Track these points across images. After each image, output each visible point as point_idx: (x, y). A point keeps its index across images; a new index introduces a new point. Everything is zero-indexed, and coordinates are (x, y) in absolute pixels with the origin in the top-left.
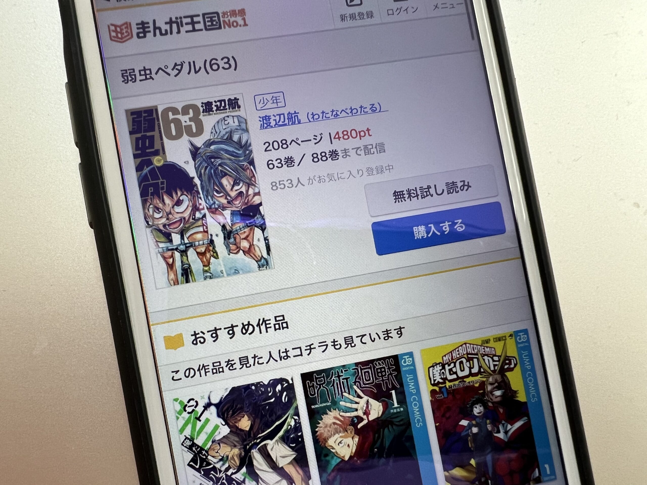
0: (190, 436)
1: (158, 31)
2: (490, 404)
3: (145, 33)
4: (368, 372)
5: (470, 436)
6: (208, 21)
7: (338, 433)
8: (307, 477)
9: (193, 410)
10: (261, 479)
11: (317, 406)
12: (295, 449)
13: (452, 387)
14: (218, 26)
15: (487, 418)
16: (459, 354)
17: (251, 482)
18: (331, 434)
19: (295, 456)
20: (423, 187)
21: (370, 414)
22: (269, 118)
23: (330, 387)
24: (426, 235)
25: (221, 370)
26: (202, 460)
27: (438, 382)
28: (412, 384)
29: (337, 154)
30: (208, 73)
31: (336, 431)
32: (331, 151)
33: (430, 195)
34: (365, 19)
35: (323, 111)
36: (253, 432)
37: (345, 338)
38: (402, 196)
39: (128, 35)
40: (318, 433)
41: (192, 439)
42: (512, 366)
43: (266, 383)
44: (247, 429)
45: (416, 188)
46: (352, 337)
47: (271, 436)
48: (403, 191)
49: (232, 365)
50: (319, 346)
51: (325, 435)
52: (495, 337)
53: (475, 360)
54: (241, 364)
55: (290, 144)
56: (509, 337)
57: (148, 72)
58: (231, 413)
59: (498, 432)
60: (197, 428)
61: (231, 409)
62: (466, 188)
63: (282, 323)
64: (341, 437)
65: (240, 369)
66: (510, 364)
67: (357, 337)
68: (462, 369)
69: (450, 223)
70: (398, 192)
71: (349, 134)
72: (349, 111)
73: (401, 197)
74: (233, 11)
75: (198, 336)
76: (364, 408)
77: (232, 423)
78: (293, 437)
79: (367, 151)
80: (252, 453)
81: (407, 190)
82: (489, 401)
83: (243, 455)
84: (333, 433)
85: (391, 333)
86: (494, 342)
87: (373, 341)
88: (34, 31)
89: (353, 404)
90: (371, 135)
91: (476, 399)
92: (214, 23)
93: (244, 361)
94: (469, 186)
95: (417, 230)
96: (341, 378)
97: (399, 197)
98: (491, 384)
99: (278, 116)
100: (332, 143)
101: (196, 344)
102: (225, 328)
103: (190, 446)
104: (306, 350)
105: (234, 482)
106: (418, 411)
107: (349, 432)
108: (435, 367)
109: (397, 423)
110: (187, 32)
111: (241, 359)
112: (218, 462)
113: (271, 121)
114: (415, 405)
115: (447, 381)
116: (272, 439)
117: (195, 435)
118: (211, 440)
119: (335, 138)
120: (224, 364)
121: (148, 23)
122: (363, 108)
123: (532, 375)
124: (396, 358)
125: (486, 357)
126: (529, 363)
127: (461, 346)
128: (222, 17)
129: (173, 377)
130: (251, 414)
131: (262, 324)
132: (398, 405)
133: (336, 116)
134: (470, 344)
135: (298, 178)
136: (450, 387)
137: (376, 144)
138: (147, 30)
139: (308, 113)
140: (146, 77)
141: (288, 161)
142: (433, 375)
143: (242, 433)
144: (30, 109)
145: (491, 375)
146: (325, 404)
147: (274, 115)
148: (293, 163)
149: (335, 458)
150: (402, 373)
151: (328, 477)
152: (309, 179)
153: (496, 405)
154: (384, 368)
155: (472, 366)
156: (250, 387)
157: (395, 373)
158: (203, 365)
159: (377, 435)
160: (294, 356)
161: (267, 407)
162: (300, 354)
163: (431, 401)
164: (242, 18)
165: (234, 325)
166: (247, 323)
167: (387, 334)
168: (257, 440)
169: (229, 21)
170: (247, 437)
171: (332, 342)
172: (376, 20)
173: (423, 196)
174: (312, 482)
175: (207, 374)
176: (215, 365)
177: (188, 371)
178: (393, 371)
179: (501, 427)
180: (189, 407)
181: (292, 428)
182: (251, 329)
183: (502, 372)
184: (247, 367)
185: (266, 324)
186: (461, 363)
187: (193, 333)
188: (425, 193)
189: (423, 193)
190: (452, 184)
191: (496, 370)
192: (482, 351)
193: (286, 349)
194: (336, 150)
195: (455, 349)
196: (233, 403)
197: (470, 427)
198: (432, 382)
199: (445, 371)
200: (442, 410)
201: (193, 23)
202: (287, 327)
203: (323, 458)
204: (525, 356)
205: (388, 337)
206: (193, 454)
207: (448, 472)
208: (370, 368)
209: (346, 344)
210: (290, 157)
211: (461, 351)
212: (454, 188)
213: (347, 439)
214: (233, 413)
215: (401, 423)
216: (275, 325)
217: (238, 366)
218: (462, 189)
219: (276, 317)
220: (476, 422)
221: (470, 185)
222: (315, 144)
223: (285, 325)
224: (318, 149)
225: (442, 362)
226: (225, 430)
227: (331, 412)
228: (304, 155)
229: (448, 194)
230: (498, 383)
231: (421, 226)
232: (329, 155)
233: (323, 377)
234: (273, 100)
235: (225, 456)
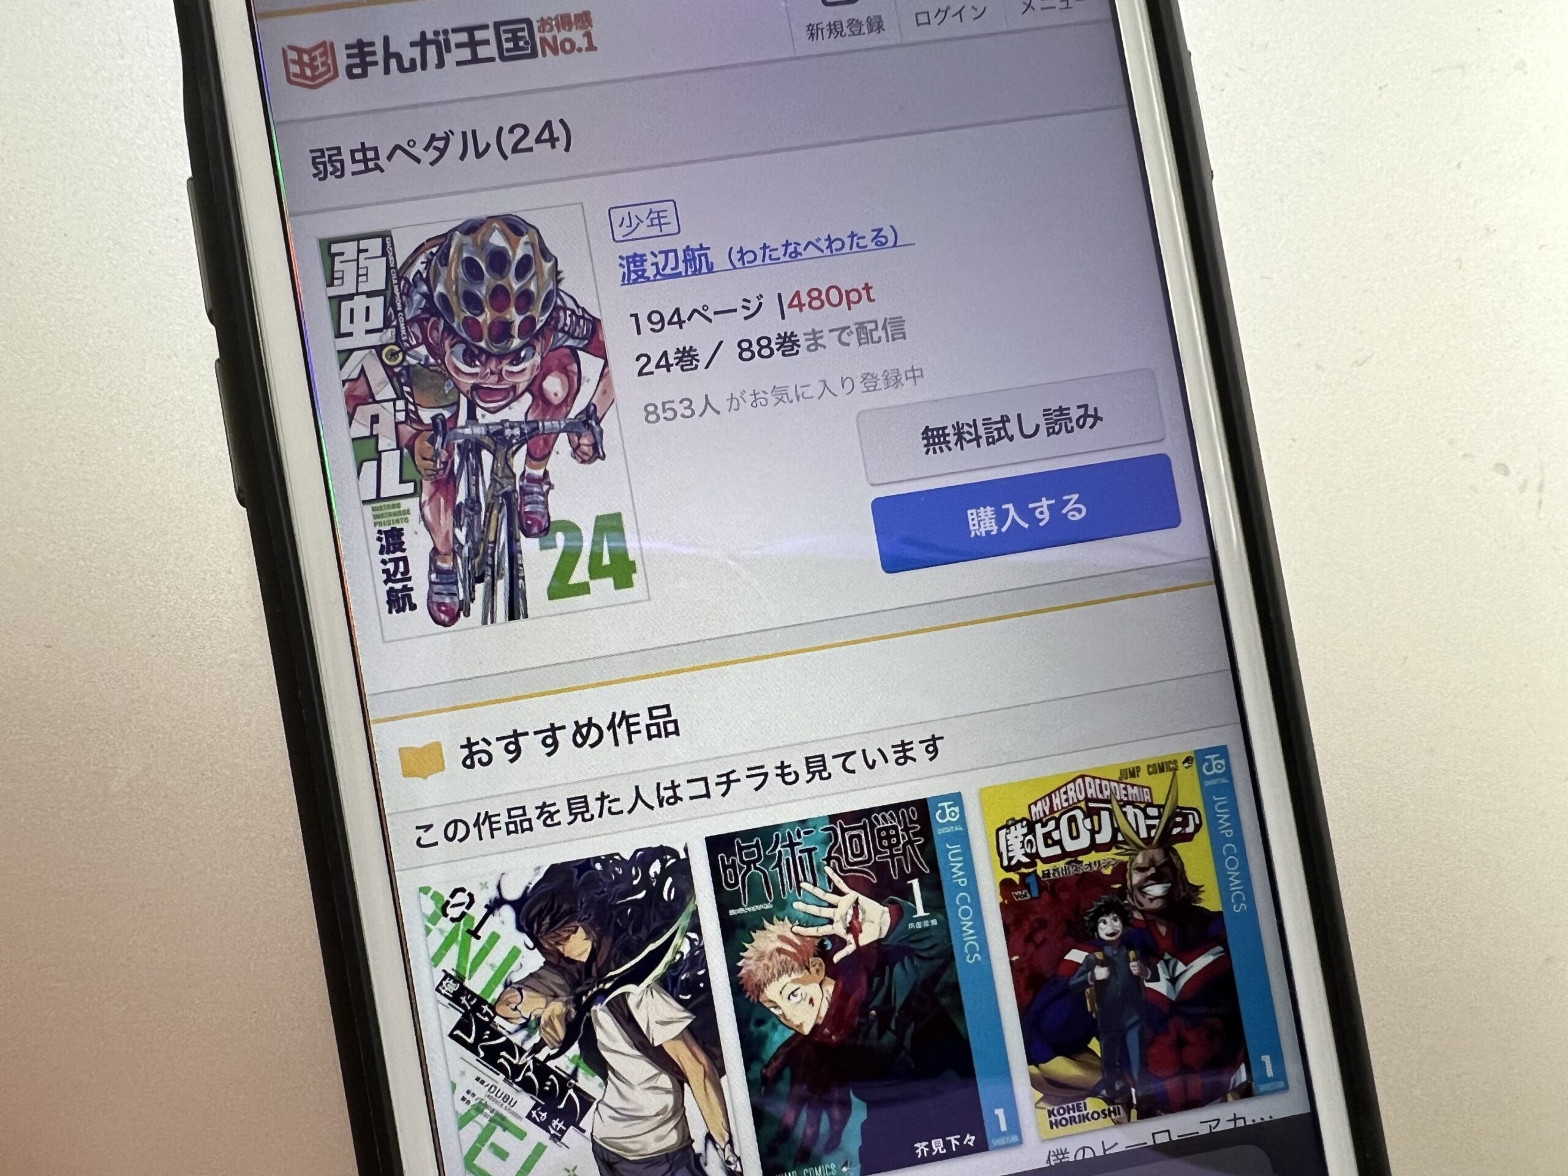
0: (457, 972)
1: (393, 63)
2: (1137, 915)
3: (364, 65)
4: (859, 837)
5: (1088, 986)
6: (507, 40)
7: (787, 972)
8: (717, 1068)
9: (463, 914)
10: (613, 1071)
11: (741, 911)
12: (689, 1007)
13: (1048, 875)
14: (529, 51)
15: (1130, 948)
16: (1067, 800)
17: (590, 1077)
18: (774, 976)
19: (689, 1021)
20: (990, 419)
21: (861, 931)
22: (642, 258)
23: (771, 869)
24: (995, 528)
25: (526, 825)
26: (482, 1027)
27: (1019, 862)
28: (959, 865)
29: (795, 343)
30: (505, 157)
31: (783, 968)
32: (783, 335)
33: (1006, 439)
34: (864, 34)
35: (765, 244)
36: (596, 966)
37: (807, 759)
38: (942, 439)
39: (329, 71)
40: (743, 971)
41: (459, 979)
42: (1190, 829)
43: (627, 857)
44: (584, 958)
45: (974, 421)
46: (822, 756)
47: (636, 976)
48: (946, 428)
49: (551, 815)
50: (748, 777)
51: (760, 975)
52: (1151, 764)
53: (1105, 815)
54: (571, 814)
55: (689, 319)
56: (1184, 763)
57: (370, 154)
58: (547, 920)
59: (1156, 978)
60: (472, 955)
61: (547, 915)
62: (1090, 421)
63: (665, 723)
64: (794, 981)
65: (570, 823)
66: (1185, 824)
67: (834, 757)
68: (1075, 834)
69: (1053, 502)
70: (932, 430)
71: (823, 297)
72: (823, 245)
73: (939, 440)
74: (562, 16)
75: (475, 749)
76: (849, 918)
77: (549, 944)
78: (686, 979)
79: (863, 336)
80: (592, 1014)
81: (953, 426)
82: (1134, 908)
83: (573, 1016)
84: (775, 972)
85: (912, 749)
86: (1150, 773)
87: (872, 767)
88: (120, 62)
89: (823, 909)
90: (874, 300)
91: (1105, 902)
92: (521, 43)
93: (578, 807)
94: (1097, 418)
95: (975, 516)
96: (797, 848)
97: (937, 440)
98: (1141, 870)
99: (663, 255)
100: (783, 317)
101: (472, 766)
102: (536, 733)
103: (454, 993)
104: (717, 784)
105: (552, 1077)
106: (970, 928)
107: (813, 969)
108: (1012, 828)
109: (924, 954)
110: (459, 63)
111: (572, 801)
112: (516, 1031)
113: (647, 265)
114: (966, 913)
115: (1038, 861)
116: (638, 982)
117: (465, 971)
118: (504, 980)
119: (790, 306)
120: (533, 813)
121: (372, 44)
122: (855, 238)
123: (1235, 851)
124: (922, 806)
125: (1129, 809)
126: (1228, 824)
127: (1074, 781)
128: (539, 31)
129: (419, 839)
130: (590, 924)
131: (620, 725)
132: (925, 912)
133: (793, 255)
134: (1094, 778)
135: (706, 396)
136: (1046, 874)
137: (886, 319)
138: (369, 59)
139: (731, 249)
140: (366, 166)
141: (683, 356)
142: (1007, 846)
143: (571, 967)
144: (109, 238)
145: (1140, 848)
146: (759, 907)
147: (653, 253)
148: (695, 362)
149: (780, 1027)
150: (936, 840)
151: (764, 1071)
152: (732, 399)
153: (1150, 917)
154: (895, 828)
155: (1097, 828)
156: (592, 862)
157: (919, 840)
158: (487, 812)
159: (876, 980)
160: (692, 798)
161: (629, 911)
162: (704, 792)
163: (1002, 905)
164: (583, 32)
165: (556, 726)
166: (586, 721)
167: (904, 752)
168: (605, 984)
169: (555, 38)
170: (583, 977)
171: (777, 768)
172: (890, 35)
173: (991, 440)
174: (728, 1081)
175: (495, 832)
176: (513, 813)
177: (453, 825)
178: (915, 834)
179: (1160, 967)
180: (454, 906)
181: (685, 957)
182: (594, 734)
183: (1167, 841)
184: (584, 820)
185: (629, 725)
186: (1072, 820)
187: (465, 743)
188: (995, 434)
189: (992, 432)
190: (1058, 413)
191: (1154, 837)
192: (1120, 795)
193: (673, 782)
194: (792, 333)
195: (1059, 789)
196: (553, 899)
197: (1090, 964)
198: (1006, 863)
199: (1035, 837)
200: (1026, 926)
201: (473, 44)
202: (677, 732)
203: (752, 1028)
204: (1220, 807)
205: (906, 758)
206: (461, 1012)
207: (1037, 1066)
208: (864, 827)
209: (809, 772)
210: (687, 349)
211: (1071, 794)
212: (1063, 422)
213: (807, 987)
214: (553, 924)
215: (933, 952)
216: (648, 726)
217: (564, 816)
218: (1081, 423)
219: (650, 710)
220: (1105, 956)
221: (1099, 415)
222: (746, 318)
223: (671, 728)
224: (753, 331)
225: (1027, 816)
226: (534, 961)
227: (772, 923)
228: (721, 342)
229: (1049, 435)
230: (1157, 869)
231: (985, 508)
232: (776, 344)
233: (757, 846)
234: (652, 219)
235: (533, 1018)
